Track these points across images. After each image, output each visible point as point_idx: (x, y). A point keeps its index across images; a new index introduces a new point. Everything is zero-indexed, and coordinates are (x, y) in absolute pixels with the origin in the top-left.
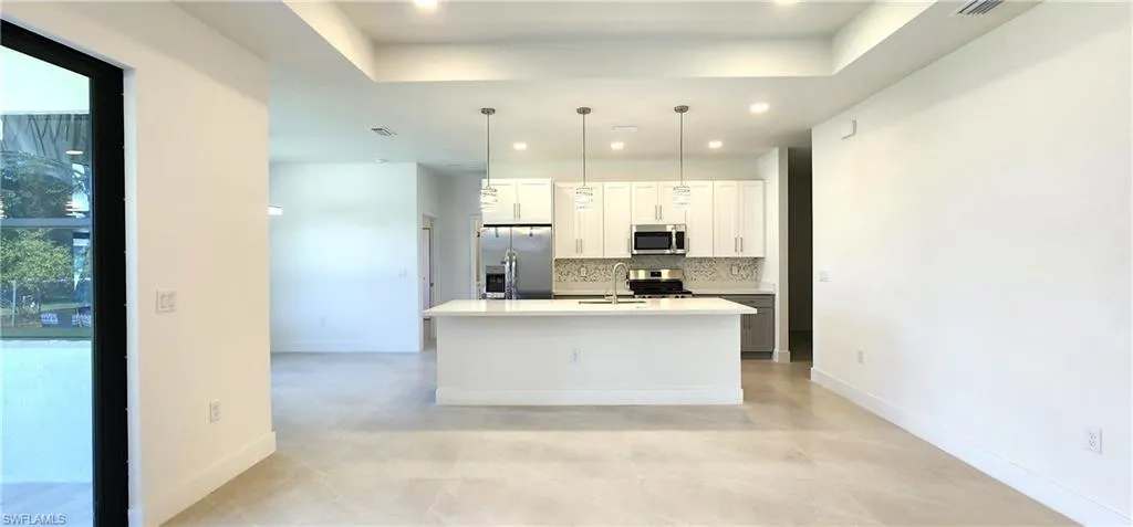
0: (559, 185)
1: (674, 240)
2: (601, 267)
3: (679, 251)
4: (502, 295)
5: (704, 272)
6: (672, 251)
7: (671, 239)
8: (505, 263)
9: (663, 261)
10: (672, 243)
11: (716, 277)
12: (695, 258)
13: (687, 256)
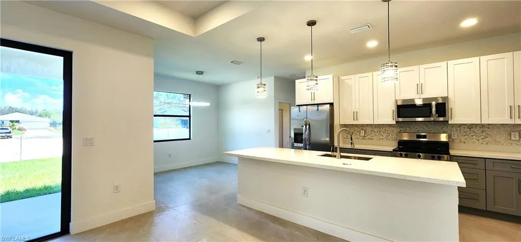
0: (342, 78)
1: (434, 109)
2: (376, 130)
3: (441, 119)
4: (301, 145)
5: (474, 137)
6: (432, 119)
7: (431, 109)
8: (303, 126)
9: (430, 127)
10: (432, 112)
11: (489, 142)
12: (464, 124)
13: (450, 122)
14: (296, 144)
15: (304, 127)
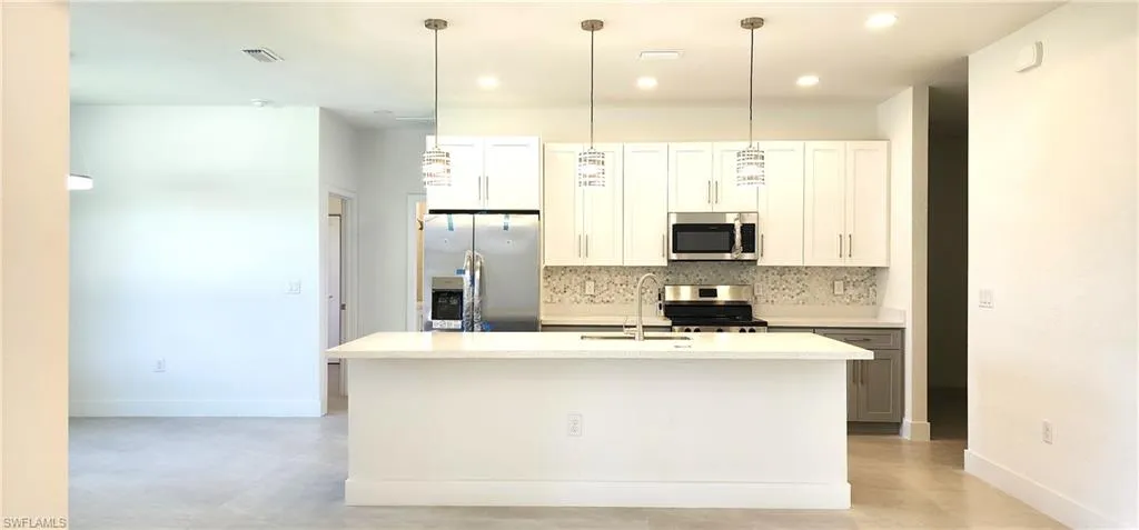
0: (552, 146)
1: (738, 236)
2: (618, 280)
3: (748, 256)
4: (457, 324)
5: (787, 291)
6: (735, 256)
7: (732, 236)
8: (464, 272)
9: (720, 271)
10: (734, 242)
11: (807, 298)
12: (773, 267)
13: (759, 264)
14: (437, 323)
15: (468, 272)
